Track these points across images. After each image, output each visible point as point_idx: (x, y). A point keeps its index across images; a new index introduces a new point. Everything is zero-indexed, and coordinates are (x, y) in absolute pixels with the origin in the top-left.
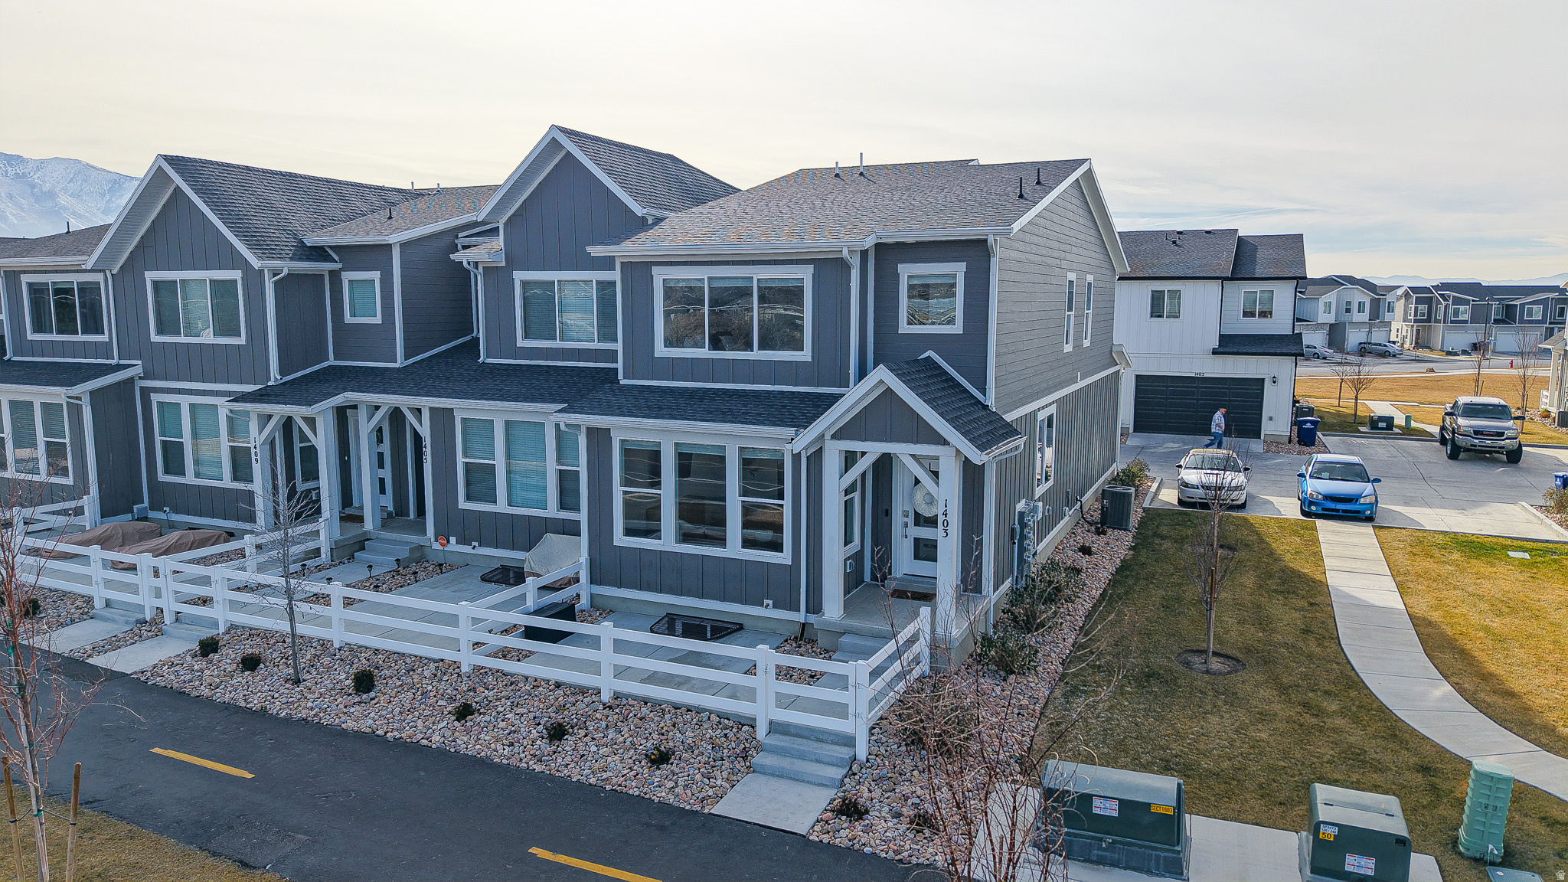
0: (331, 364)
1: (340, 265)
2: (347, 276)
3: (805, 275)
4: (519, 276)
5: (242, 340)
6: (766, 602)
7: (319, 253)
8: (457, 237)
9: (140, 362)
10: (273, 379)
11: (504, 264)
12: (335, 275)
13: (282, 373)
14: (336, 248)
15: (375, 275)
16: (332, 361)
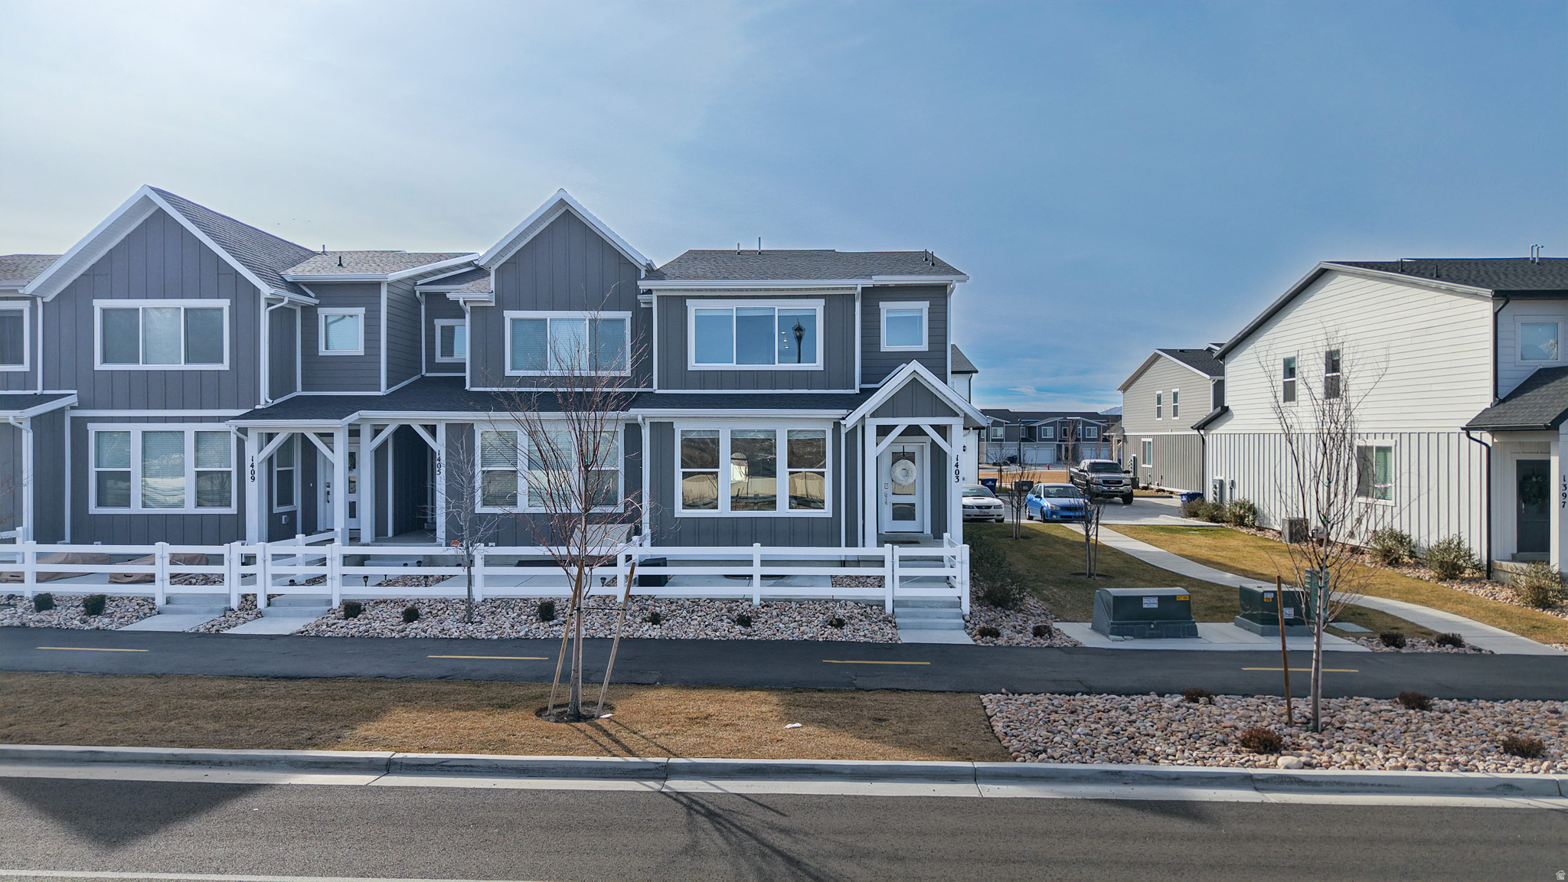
0: (299, 394)
1: (317, 301)
2: (322, 312)
3: (819, 306)
4: (509, 315)
5: (225, 366)
7: (295, 286)
8: (415, 284)
9: (75, 392)
10: (262, 402)
11: (493, 304)
12: (309, 313)
13: (272, 396)
14: (309, 285)
15: (361, 311)
16: (299, 392)
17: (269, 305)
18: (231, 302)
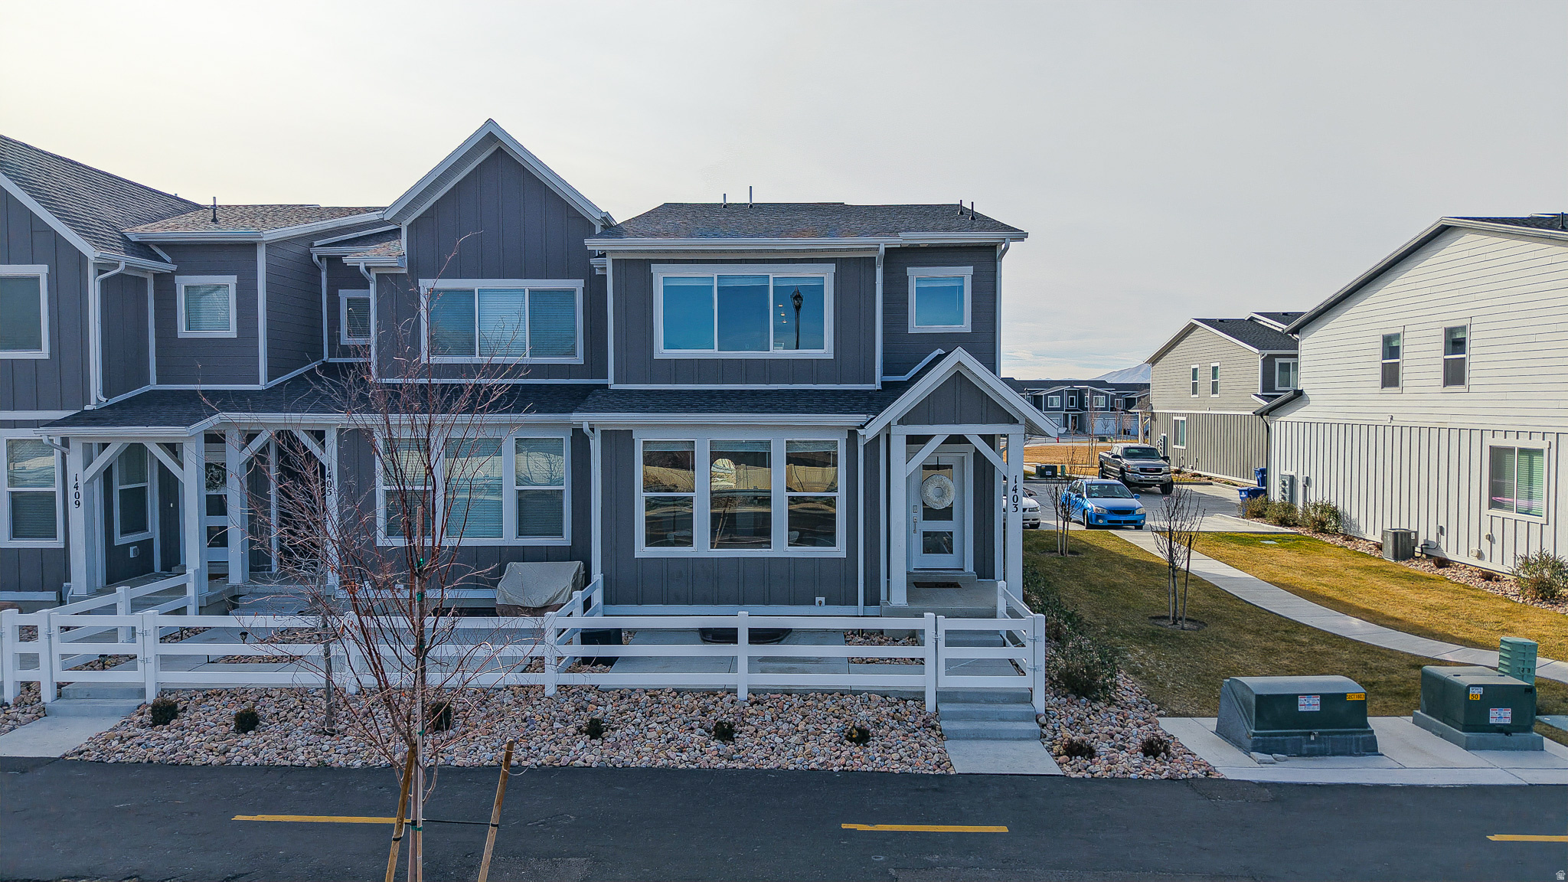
0: (152, 388)
1: (174, 268)
2: (182, 282)
3: (826, 274)
4: (425, 284)
5: (44, 353)
6: (818, 599)
7: (143, 248)
8: (312, 245)
10: (93, 401)
11: (405, 271)
12: (164, 283)
13: (107, 392)
14: (164, 246)
15: (231, 280)
16: (153, 385)
17: (101, 272)
18: (50, 269)
